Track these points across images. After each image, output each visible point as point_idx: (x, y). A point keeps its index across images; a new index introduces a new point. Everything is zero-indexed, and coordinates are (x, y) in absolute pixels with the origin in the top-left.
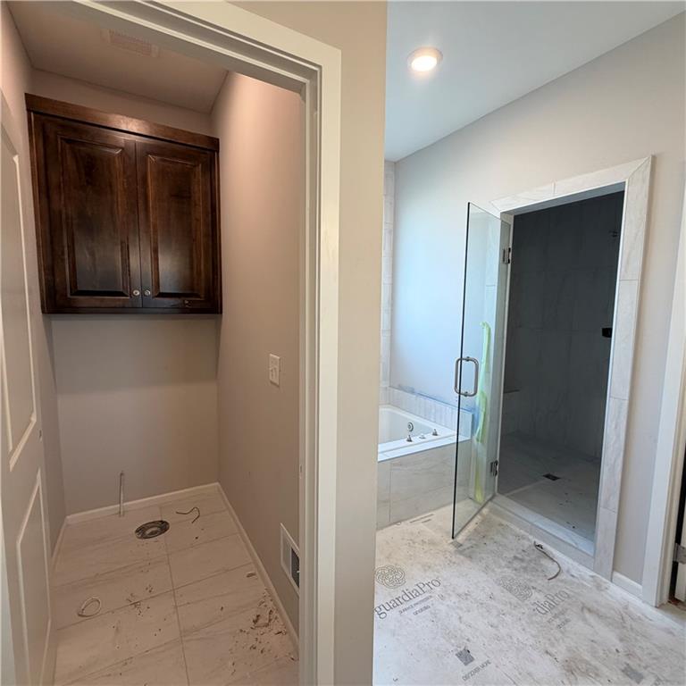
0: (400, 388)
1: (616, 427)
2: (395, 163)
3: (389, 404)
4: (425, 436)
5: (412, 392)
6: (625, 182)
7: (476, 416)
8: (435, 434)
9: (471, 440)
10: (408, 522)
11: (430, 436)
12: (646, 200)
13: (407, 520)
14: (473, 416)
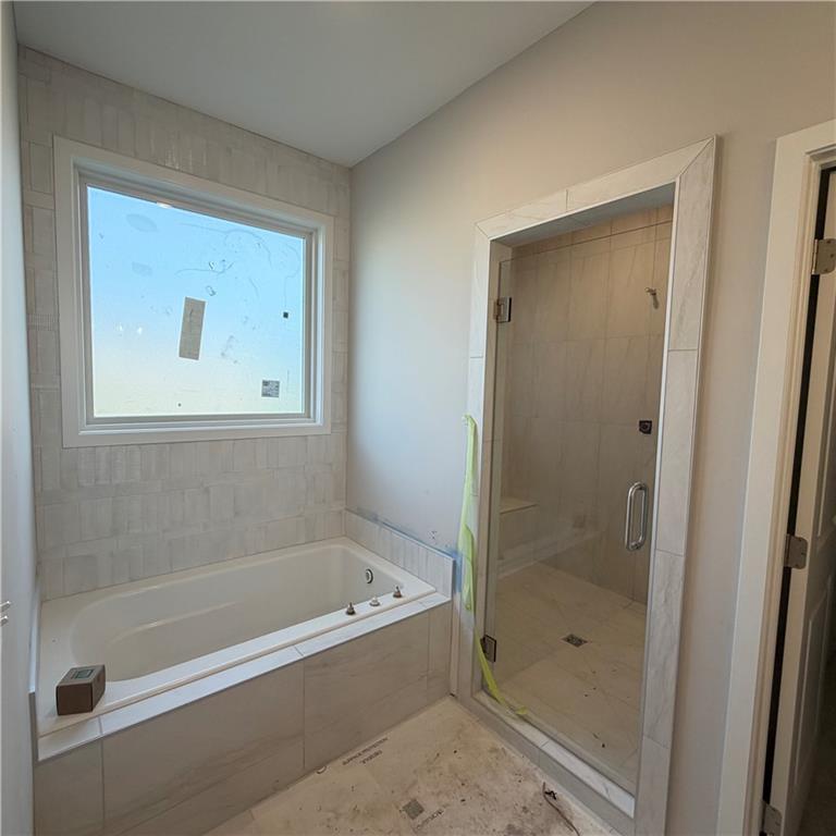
0: (360, 513)
1: (666, 601)
2: (351, 169)
3: (345, 536)
4: (380, 600)
5: (375, 520)
6: (674, 183)
7: (458, 562)
8: (398, 596)
9: (452, 602)
10: (340, 762)
11: (387, 600)
12: (708, 213)
13: (337, 758)
14: (455, 563)
